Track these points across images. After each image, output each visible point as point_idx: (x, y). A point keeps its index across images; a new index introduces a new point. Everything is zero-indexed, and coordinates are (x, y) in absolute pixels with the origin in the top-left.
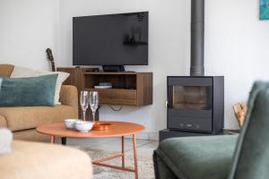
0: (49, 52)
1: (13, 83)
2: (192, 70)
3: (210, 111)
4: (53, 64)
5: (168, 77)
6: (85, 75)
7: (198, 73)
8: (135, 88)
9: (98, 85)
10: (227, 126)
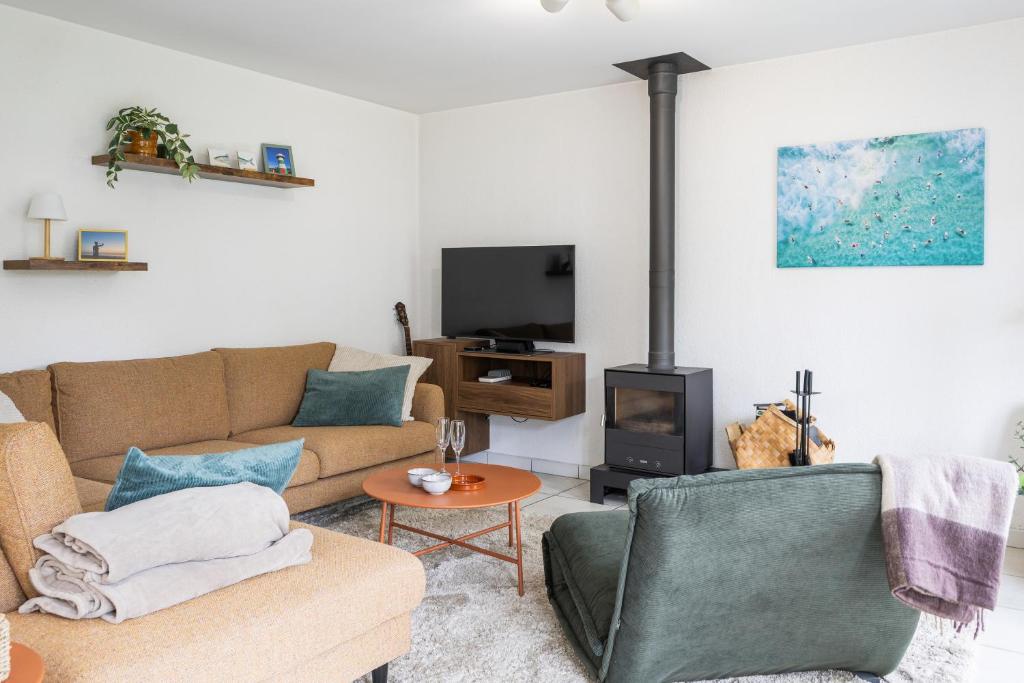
0: (400, 308)
1: (332, 382)
2: (653, 357)
3: (682, 437)
4: (407, 331)
5: (606, 371)
6: (464, 358)
7: (663, 365)
8: (549, 386)
9: (485, 375)
10: (718, 462)
